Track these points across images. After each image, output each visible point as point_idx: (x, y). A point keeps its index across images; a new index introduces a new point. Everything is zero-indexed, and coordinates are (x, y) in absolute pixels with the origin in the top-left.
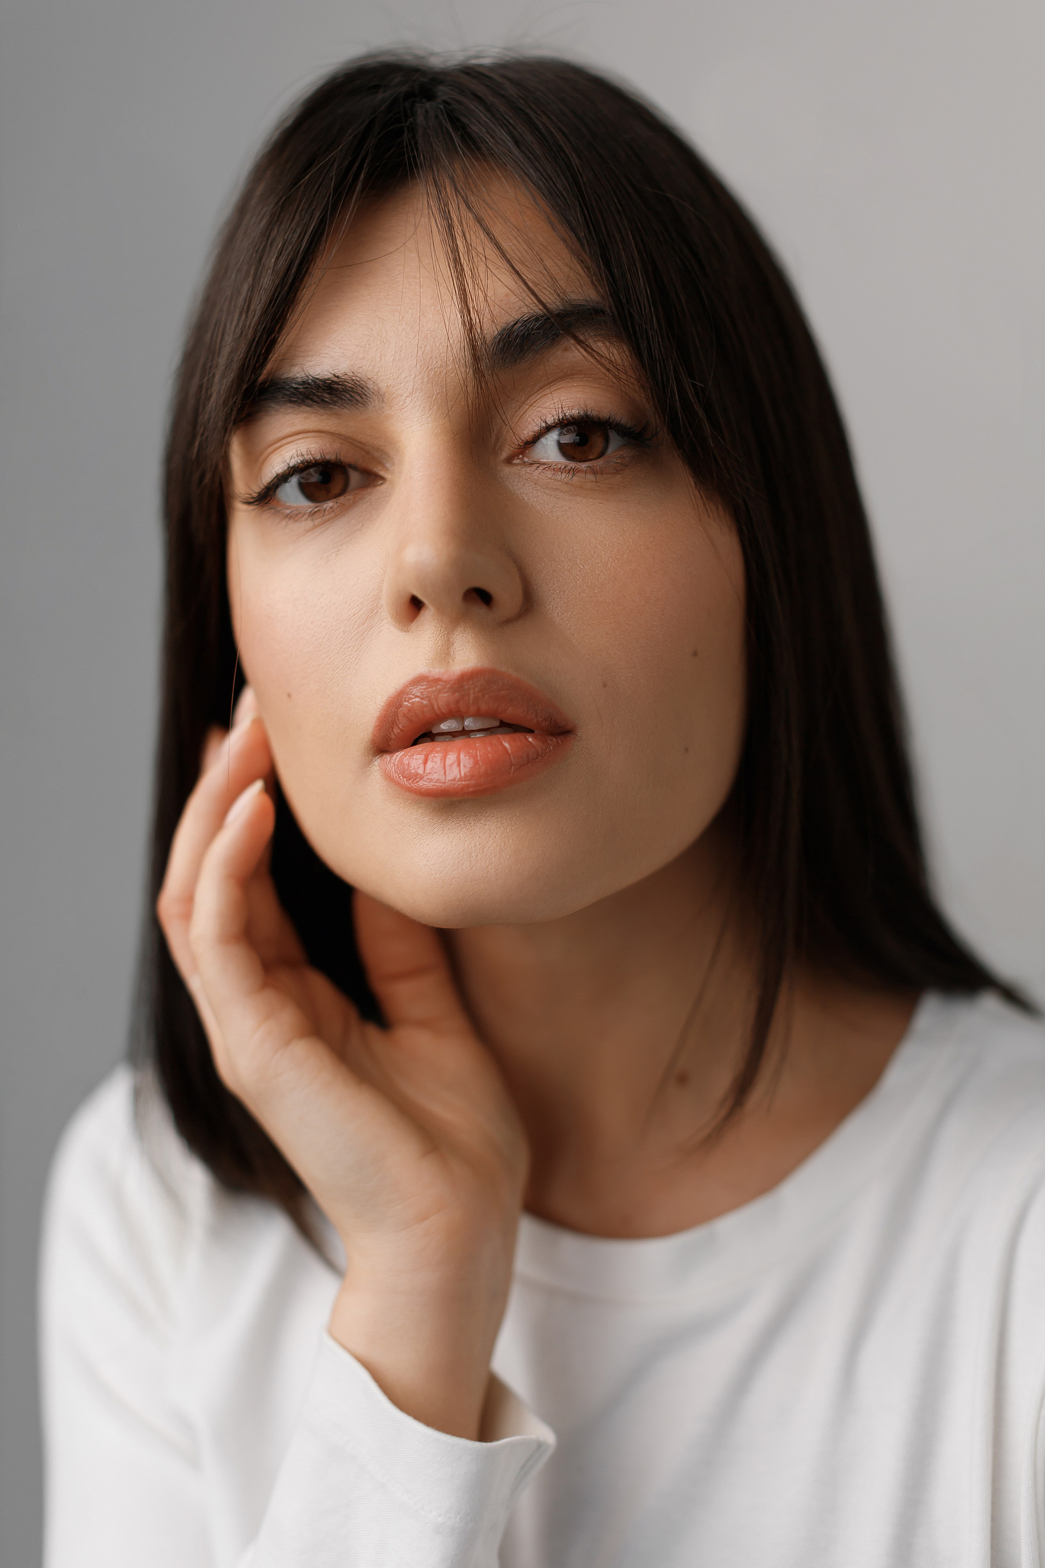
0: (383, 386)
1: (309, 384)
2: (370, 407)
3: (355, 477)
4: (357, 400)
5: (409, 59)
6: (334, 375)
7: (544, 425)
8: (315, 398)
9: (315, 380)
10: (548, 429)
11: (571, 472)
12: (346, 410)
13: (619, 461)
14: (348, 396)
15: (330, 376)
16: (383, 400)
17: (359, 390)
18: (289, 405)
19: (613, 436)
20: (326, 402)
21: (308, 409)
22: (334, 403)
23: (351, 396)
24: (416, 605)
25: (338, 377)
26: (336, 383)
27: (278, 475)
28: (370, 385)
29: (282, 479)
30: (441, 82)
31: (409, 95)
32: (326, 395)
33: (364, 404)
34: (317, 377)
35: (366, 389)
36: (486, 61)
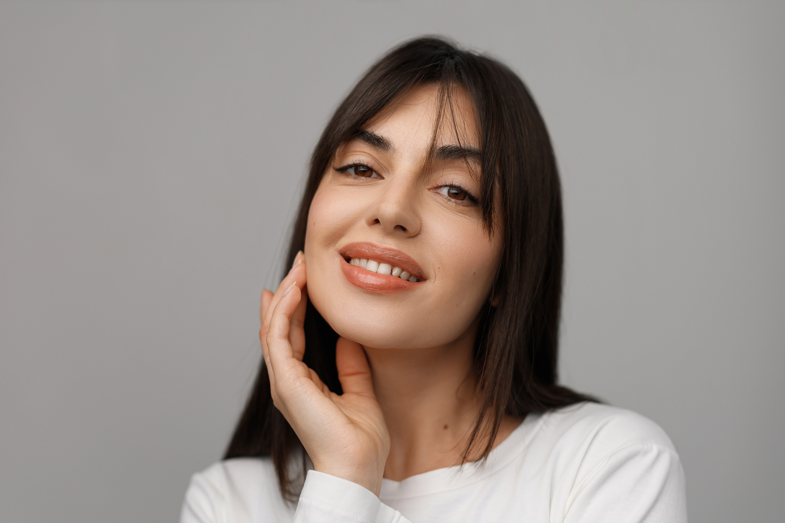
0: (396, 147)
1: (372, 136)
2: (389, 152)
3: (374, 175)
4: (386, 148)
5: (451, 44)
6: (382, 136)
7: (445, 184)
8: (372, 141)
9: (375, 135)
10: (446, 186)
11: (449, 200)
12: (380, 150)
13: (466, 203)
14: (383, 145)
15: (380, 136)
16: (394, 152)
17: (388, 145)
18: (362, 140)
19: (467, 196)
20: (375, 144)
21: (368, 144)
22: (378, 146)
23: (384, 146)
24: (377, 221)
25: (383, 137)
26: (382, 139)
27: (349, 165)
28: (392, 145)
29: (350, 166)
30: (458, 55)
31: (446, 55)
32: (376, 142)
33: (387, 150)
34: (376, 135)
35: (390, 145)
36: (476, 54)
